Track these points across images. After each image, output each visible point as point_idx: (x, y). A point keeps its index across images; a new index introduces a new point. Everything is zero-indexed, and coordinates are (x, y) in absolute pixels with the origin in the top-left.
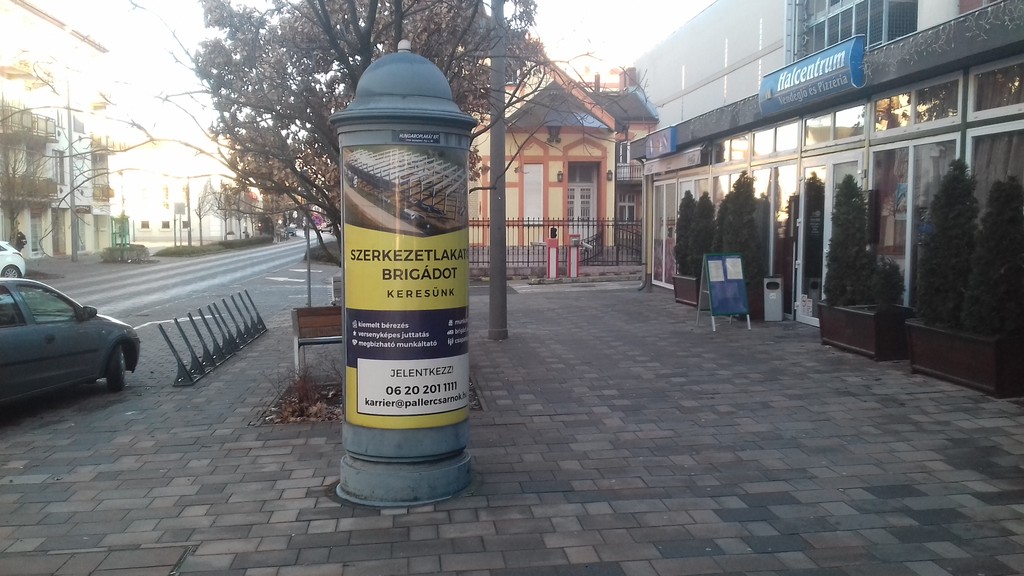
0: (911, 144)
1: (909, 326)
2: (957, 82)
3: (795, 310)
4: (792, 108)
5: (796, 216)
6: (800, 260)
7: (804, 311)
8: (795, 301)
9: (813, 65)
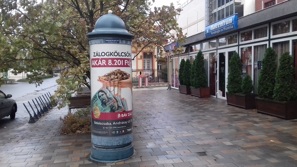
0: (252, 45)
1: (257, 99)
3: (217, 95)
4: (215, 35)
5: (216, 67)
6: (218, 80)
7: (220, 95)
8: (217, 92)
9: (222, 23)
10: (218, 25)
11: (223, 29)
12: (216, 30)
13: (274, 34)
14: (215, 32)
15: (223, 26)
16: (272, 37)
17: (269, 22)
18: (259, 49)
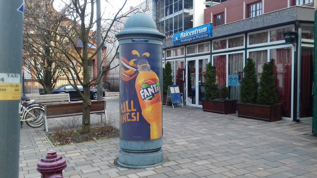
0: (227, 54)
1: (238, 104)
2: (243, 37)
3: (185, 102)
4: (185, 43)
5: (185, 75)
6: (187, 88)
7: (189, 102)
8: (185, 99)
9: (194, 31)
10: (190, 33)
11: (196, 37)
12: (187, 37)
13: (250, 44)
14: (186, 40)
15: (196, 34)
16: (248, 46)
17: (246, 33)
18: (234, 57)
